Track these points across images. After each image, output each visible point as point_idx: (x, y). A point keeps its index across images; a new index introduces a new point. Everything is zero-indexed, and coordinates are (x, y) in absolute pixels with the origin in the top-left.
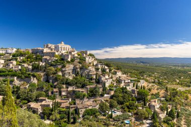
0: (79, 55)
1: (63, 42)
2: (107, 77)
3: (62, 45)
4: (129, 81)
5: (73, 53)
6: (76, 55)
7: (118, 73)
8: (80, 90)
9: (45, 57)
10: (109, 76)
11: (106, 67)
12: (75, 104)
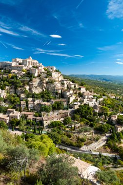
0: (45, 70)
1: (30, 57)
2: (71, 92)
3: (30, 60)
4: (92, 97)
5: (40, 68)
6: (43, 71)
7: (82, 89)
8: (46, 103)
9: (13, 71)
10: (74, 91)
11: (71, 83)
12: (40, 116)
